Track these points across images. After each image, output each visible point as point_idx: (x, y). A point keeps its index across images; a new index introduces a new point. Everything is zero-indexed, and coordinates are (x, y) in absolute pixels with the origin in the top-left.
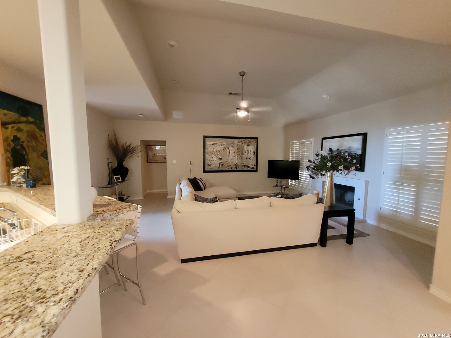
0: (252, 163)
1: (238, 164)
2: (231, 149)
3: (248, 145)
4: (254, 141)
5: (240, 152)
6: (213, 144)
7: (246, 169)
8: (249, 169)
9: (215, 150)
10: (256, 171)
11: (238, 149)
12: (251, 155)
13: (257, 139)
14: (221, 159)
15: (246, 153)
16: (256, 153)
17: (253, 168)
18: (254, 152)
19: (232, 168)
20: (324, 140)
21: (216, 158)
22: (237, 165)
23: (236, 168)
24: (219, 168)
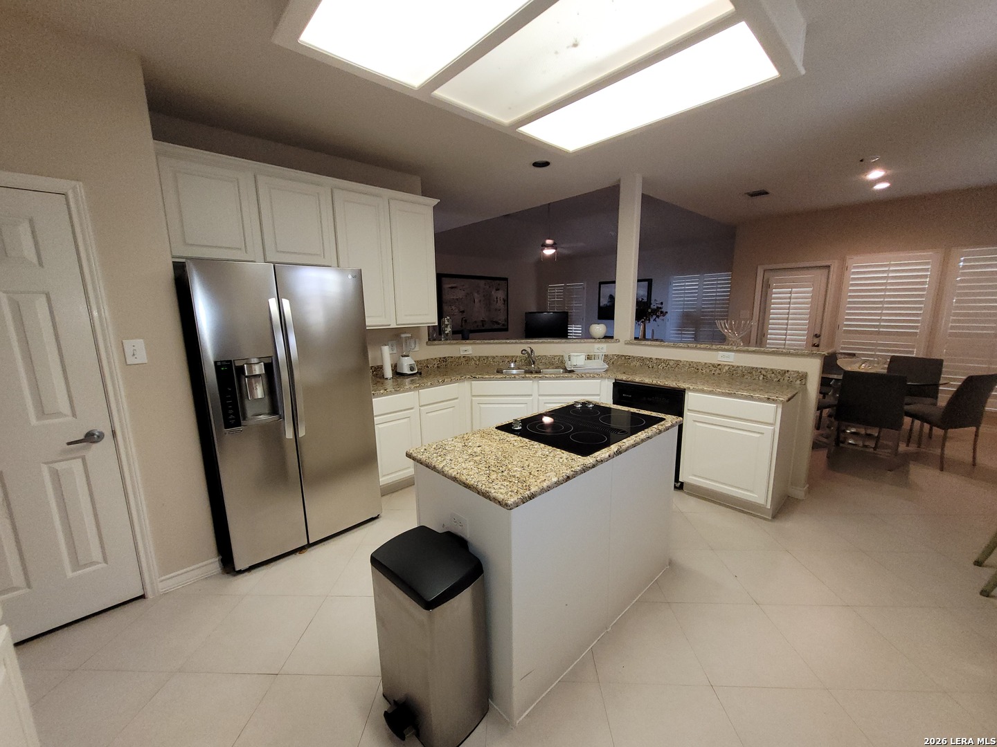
0: (501, 318)
1: (486, 319)
2: (476, 295)
3: (497, 290)
4: (503, 283)
5: (488, 300)
6: (452, 288)
7: (496, 326)
8: (499, 326)
9: (455, 297)
10: (506, 330)
11: (484, 296)
12: (500, 304)
13: (506, 279)
14: (463, 312)
15: (495, 303)
16: (506, 301)
17: (503, 325)
18: (504, 301)
19: (477, 326)
20: (602, 285)
21: (457, 311)
22: (485, 321)
23: (483, 326)
24: (462, 326)
